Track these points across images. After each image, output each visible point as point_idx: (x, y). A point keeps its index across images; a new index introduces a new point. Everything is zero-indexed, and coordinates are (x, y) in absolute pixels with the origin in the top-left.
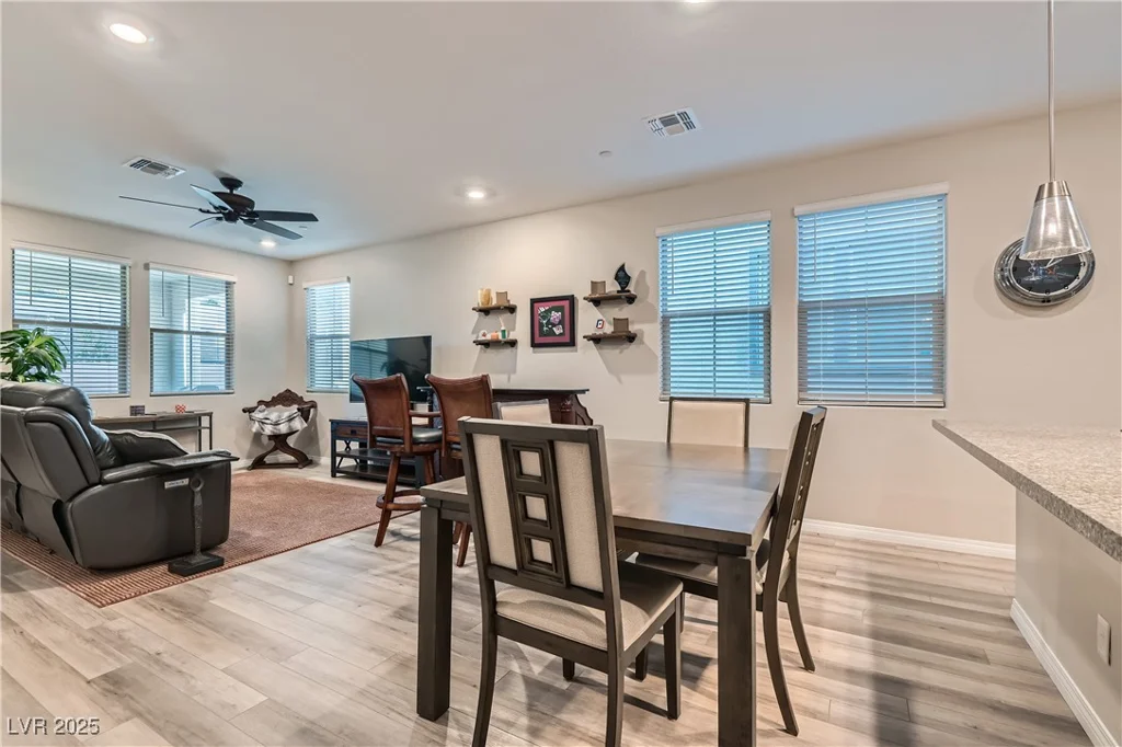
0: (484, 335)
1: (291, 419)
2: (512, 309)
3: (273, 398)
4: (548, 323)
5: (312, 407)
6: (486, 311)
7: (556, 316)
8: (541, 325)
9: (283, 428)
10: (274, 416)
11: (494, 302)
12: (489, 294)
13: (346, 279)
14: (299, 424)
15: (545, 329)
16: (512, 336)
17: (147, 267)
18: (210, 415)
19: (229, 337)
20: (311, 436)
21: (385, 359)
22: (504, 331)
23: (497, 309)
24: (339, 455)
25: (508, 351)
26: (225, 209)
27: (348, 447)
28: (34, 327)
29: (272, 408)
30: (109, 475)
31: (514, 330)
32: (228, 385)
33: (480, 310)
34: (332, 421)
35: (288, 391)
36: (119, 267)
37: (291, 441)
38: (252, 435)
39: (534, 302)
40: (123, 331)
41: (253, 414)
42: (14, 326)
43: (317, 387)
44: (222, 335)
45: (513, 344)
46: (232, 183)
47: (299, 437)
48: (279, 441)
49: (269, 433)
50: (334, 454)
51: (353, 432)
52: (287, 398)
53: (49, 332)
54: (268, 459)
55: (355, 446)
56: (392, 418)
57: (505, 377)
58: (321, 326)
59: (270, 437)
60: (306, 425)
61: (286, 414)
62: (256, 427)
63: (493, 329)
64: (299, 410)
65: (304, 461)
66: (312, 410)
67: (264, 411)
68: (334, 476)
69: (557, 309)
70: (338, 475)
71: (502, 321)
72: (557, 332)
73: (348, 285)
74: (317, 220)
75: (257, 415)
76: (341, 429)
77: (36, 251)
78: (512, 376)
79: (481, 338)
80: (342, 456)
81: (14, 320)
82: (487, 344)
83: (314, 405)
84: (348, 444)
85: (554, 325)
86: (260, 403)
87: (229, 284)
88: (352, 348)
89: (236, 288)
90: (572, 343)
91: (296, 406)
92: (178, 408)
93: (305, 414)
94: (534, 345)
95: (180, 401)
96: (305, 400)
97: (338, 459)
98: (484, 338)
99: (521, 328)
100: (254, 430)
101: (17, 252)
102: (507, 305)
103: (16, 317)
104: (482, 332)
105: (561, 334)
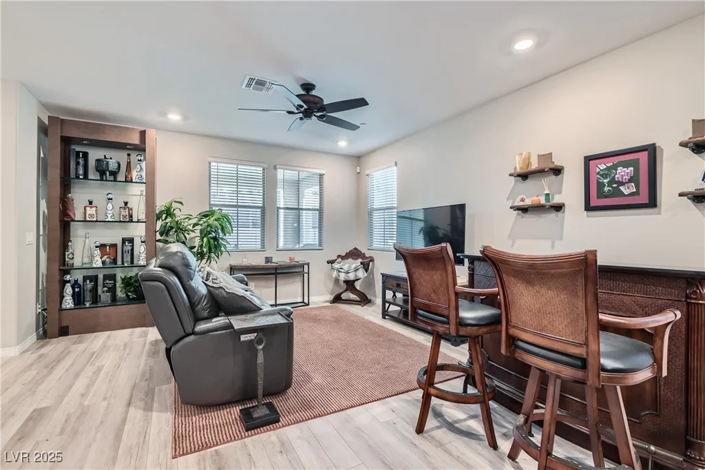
0: (523, 200)
1: (356, 270)
2: (557, 171)
3: (347, 253)
4: (612, 181)
5: (371, 261)
6: (524, 176)
7: (623, 173)
8: (600, 186)
9: (351, 277)
10: (346, 267)
11: (535, 165)
12: (529, 158)
13: (394, 164)
14: (361, 274)
15: (606, 189)
16: (557, 200)
17: (275, 168)
18: (308, 264)
19: (321, 211)
20: (370, 282)
21: (422, 225)
22: (547, 195)
23: (540, 172)
24: (388, 302)
25: (553, 216)
26: (302, 107)
27: (394, 295)
28: (217, 208)
29: (346, 261)
30: (202, 327)
31: (560, 192)
32: (320, 244)
33: (519, 175)
34: (383, 275)
35: (356, 249)
36: (261, 169)
37: (358, 285)
38: (334, 279)
39: (588, 160)
40: (263, 209)
41: (333, 265)
42: (210, 208)
43: (375, 246)
44: (317, 210)
45: (559, 208)
46: (308, 87)
47: (363, 283)
48: (350, 285)
49: (343, 279)
50: (384, 301)
51: (398, 285)
52: (354, 254)
53: (225, 211)
54: (344, 296)
55: (399, 295)
56: (434, 291)
57: (549, 243)
58: (378, 201)
59: (344, 282)
60: (366, 275)
61: (354, 266)
62: (335, 274)
63: (533, 193)
64: (361, 263)
65: (364, 300)
66: (371, 263)
67: (340, 263)
68: (384, 318)
69: (625, 165)
70: (387, 317)
71: (546, 184)
72: (626, 192)
73: (395, 168)
74: (368, 104)
75: (336, 266)
76: (390, 282)
77: (220, 162)
78: (558, 243)
79: (518, 203)
80: (390, 303)
81: (210, 205)
82: (524, 210)
83: (372, 260)
84: (394, 293)
85: (622, 184)
86: (339, 256)
87: (321, 176)
88: (399, 217)
89: (325, 178)
90: (652, 203)
91: (360, 260)
92: (291, 259)
93: (366, 267)
94: (589, 207)
95: (292, 254)
96: (367, 256)
97: (387, 305)
98: (522, 203)
99: (571, 190)
100: (334, 276)
101: (212, 164)
102: (552, 166)
103: (212, 202)
104: (521, 197)
105: (632, 194)
